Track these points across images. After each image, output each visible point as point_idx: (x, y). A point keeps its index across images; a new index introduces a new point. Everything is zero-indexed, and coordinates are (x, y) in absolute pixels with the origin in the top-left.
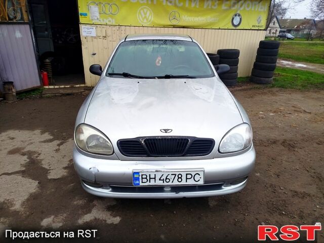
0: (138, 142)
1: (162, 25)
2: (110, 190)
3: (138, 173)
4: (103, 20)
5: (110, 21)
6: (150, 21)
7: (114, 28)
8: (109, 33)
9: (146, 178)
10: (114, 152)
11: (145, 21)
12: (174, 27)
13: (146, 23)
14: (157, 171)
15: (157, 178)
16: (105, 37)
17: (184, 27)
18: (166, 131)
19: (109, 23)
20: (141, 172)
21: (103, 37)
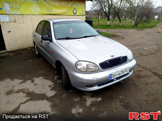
0: (106, 63)
1: (44, 14)
2: (97, 86)
3: (111, 74)
4: (13, 12)
5: (16, 12)
6: (38, 12)
7: (20, 16)
8: (17, 19)
9: (114, 76)
10: (99, 69)
11: (36, 12)
12: (50, 14)
13: (36, 13)
14: (117, 72)
15: (117, 75)
16: (15, 21)
17: (54, 15)
18: (112, 56)
19: (16, 13)
20: (113, 73)
21: (14, 21)
